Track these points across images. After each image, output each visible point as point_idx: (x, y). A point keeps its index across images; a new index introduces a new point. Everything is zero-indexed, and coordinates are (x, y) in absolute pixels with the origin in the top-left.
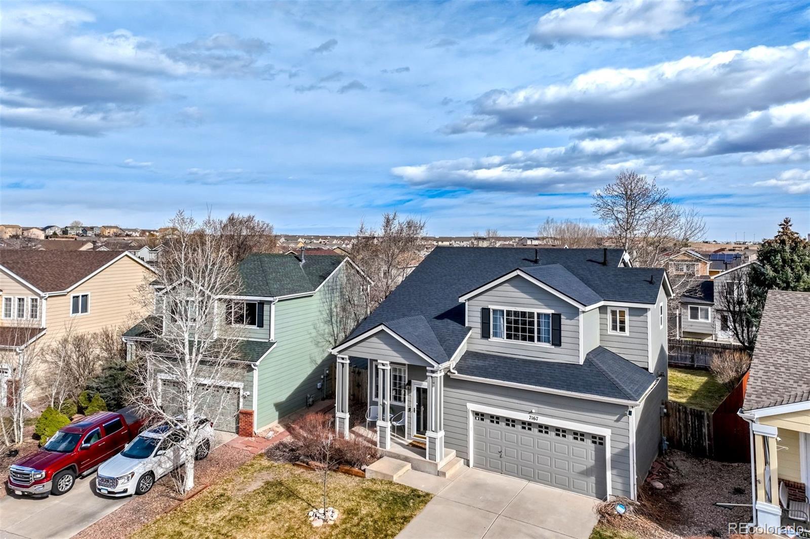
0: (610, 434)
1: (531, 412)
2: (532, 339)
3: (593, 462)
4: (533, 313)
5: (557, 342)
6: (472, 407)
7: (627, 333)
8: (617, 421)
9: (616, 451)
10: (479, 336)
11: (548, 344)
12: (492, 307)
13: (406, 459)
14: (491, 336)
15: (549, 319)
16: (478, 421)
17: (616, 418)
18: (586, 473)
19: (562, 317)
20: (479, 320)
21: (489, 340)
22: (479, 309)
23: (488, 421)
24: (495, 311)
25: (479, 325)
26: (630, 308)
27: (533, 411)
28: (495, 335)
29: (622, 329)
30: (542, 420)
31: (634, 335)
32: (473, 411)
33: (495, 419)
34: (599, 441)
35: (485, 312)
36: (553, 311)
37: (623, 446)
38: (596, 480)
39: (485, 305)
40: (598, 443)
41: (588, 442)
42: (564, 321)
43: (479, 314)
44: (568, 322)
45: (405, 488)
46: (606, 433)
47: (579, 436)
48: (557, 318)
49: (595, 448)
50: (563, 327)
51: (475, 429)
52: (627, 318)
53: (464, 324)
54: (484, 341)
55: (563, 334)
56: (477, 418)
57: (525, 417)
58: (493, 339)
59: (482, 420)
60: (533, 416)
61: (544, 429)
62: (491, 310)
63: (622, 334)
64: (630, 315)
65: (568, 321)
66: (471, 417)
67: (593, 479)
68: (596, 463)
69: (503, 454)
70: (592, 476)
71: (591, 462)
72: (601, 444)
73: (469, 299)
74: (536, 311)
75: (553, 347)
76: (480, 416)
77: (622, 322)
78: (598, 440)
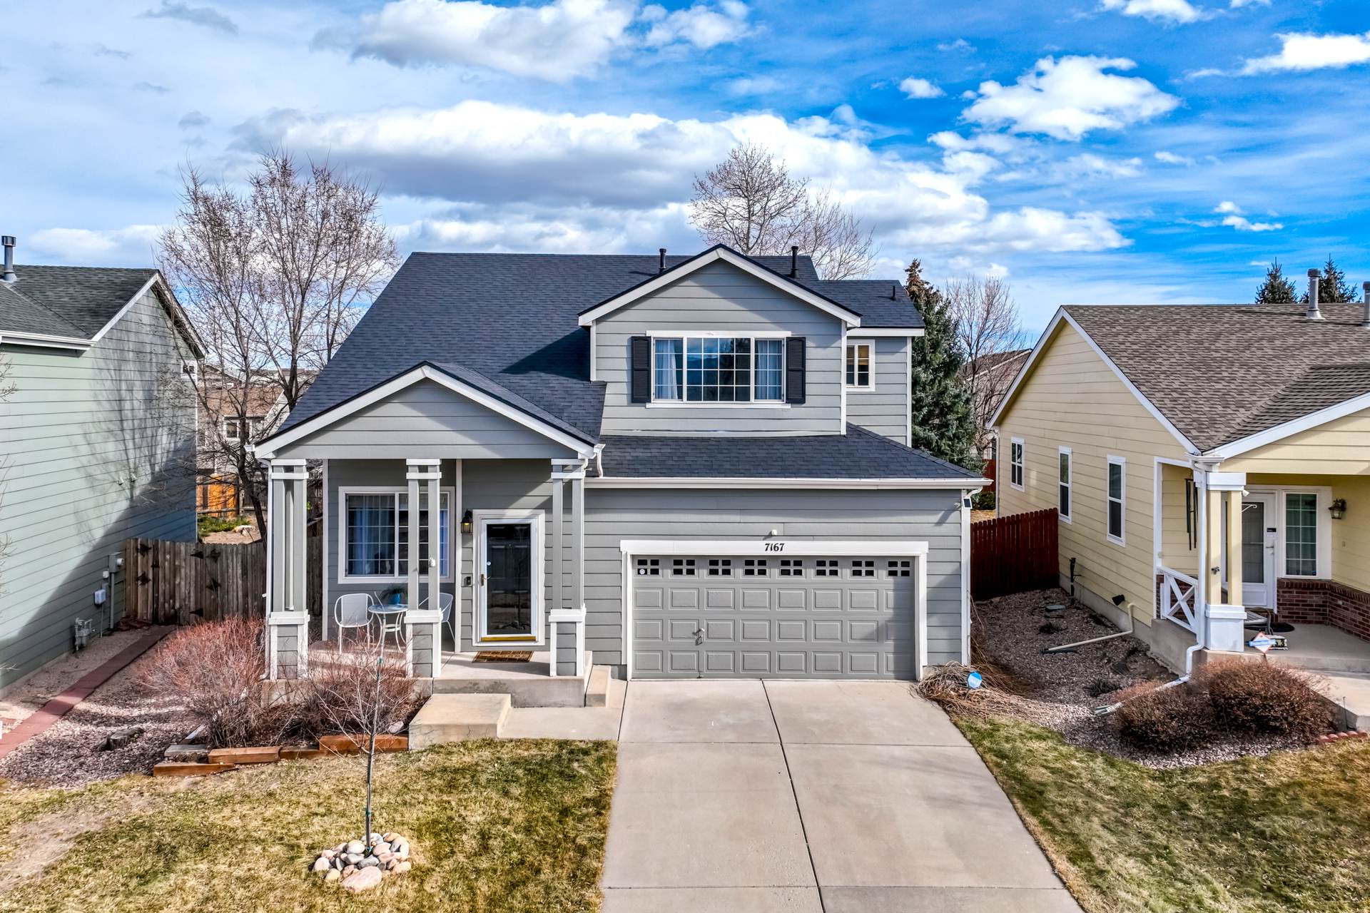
0: (927, 551)
1: (770, 535)
2: (744, 395)
3: (891, 611)
4: (749, 340)
5: (797, 396)
6: (631, 547)
7: (872, 387)
8: (940, 523)
9: (937, 580)
10: (624, 400)
11: (776, 401)
12: (654, 334)
13: (496, 687)
14: (653, 397)
15: (780, 351)
16: (646, 577)
17: (936, 518)
18: (878, 635)
19: (808, 343)
20: (624, 364)
21: (648, 405)
22: (625, 340)
23: (670, 572)
24: (660, 342)
25: (625, 376)
26: (877, 339)
27: (775, 532)
28: (660, 395)
29: (864, 380)
30: (792, 548)
31: (885, 389)
32: (633, 557)
33: (684, 565)
34: (902, 568)
35: (640, 347)
36: (789, 334)
37: (949, 569)
38: (896, 647)
39: (638, 331)
40: (899, 573)
41: (882, 574)
42: (812, 352)
43: (624, 352)
44: (820, 353)
45: (538, 744)
46: (918, 549)
47: (863, 566)
48: (797, 347)
49: (895, 584)
50: (810, 365)
51: (636, 596)
52: (872, 358)
53: (586, 377)
54: (637, 410)
55: (809, 377)
56: (642, 572)
57: (756, 548)
58: (656, 404)
59: (655, 572)
60: (774, 543)
61: (792, 565)
62: (653, 342)
63: (863, 389)
64: (877, 353)
65: (819, 350)
66: (630, 571)
67: (890, 645)
68: (895, 614)
69: (703, 635)
70: (887, 639)
71: (888, 613)
72: (905, 574)
73: (598, 321)
74: (753, 335)
75: (789, 406)
76: (648, 564)
77: (864, 368)
78: (899, 569)
